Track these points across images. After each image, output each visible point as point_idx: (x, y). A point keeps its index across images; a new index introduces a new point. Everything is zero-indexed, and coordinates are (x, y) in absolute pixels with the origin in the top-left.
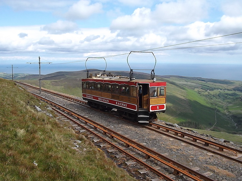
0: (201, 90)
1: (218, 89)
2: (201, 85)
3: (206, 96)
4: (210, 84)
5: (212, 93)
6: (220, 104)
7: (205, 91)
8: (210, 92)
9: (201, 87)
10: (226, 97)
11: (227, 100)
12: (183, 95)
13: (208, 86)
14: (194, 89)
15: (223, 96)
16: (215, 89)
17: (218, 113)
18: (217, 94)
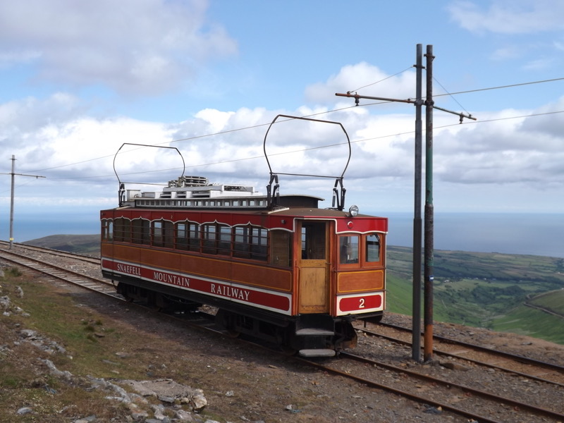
1: (473, 277)
3: (440, 295)
5: (456, 286)
6: (475, 314)
8: (451, 284)
10: (493, 298)
13: (448, 271)
15: (485, 294)
16: (465, 276)
18: (471, 290)
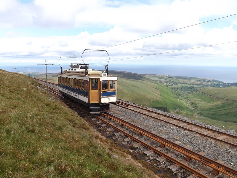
0: (169, 84)
1: (181, 83)
2: (168, 81)
3: (172, 88)
4: (175, 80)
5: (176, 86)
6: (182, 94)
7: (171, 85)
9: (169, 82)
10: (187, 89)
11: (187, 91)
12: (156, 88)
13: (174, 82)
14: (164, 83)
15: (184, 88)
16: (179, 83)
17: (180, 100)
18: (180, 87)
